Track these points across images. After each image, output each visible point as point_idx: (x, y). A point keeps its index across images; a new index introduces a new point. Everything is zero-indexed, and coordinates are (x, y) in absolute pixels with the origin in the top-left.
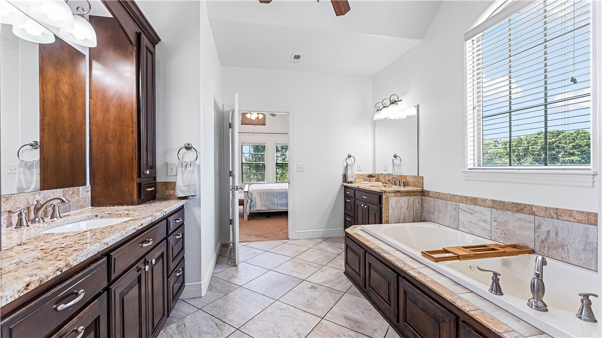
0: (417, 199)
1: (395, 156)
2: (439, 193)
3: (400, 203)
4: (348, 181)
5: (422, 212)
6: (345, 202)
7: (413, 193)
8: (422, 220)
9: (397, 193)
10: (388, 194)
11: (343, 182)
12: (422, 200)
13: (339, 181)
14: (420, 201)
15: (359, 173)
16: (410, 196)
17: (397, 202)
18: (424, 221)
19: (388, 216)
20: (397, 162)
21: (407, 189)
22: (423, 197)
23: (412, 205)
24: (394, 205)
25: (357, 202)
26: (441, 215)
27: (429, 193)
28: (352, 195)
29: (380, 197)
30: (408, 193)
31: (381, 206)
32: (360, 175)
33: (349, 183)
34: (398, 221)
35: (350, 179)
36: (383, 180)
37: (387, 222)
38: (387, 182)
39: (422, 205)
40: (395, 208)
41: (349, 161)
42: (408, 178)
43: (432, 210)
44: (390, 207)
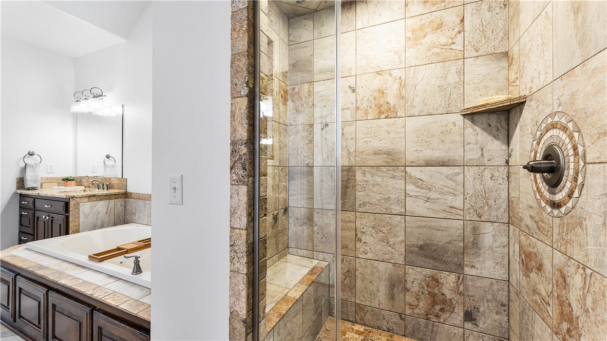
0: (119, 202)
1: (108, 157)
2: (140, 194)
3: (95, 209)
4: (26, 187)
5: (125, 214)
6: (21, 215)
7: (114, 196)
8: (125, 222)
9: (93, 198)
10: (78, 200)
11: (18, 189)
12: (125, 202)
13: (12, 187)
14: (123, 203)
15: (48, 177)
16: (110, 199)
17: (91, 208)
18: (127, 223)
19: (79, 225)
20: (108, 162)
21: (111, 191)
22: (126, 199)
23: (113, 208)
24: (85, 211)
25: (38, 214)
26: (141, 215)
27: (131, 195)
28: (31, 204)
29: (67, 205)
30: (108, 197)
31: (68, 214)
32: (52, 178)
33: (29, 189)
34: (94, 227)
35: (29, 184)
36: (86, 184)
37: (77, 231)
38: (90, 185)
39: (125, 207)
40: (89, 214)
41: (29, 160)
42: (112, 180)
43: (134, 211)
44: (81, 214)
